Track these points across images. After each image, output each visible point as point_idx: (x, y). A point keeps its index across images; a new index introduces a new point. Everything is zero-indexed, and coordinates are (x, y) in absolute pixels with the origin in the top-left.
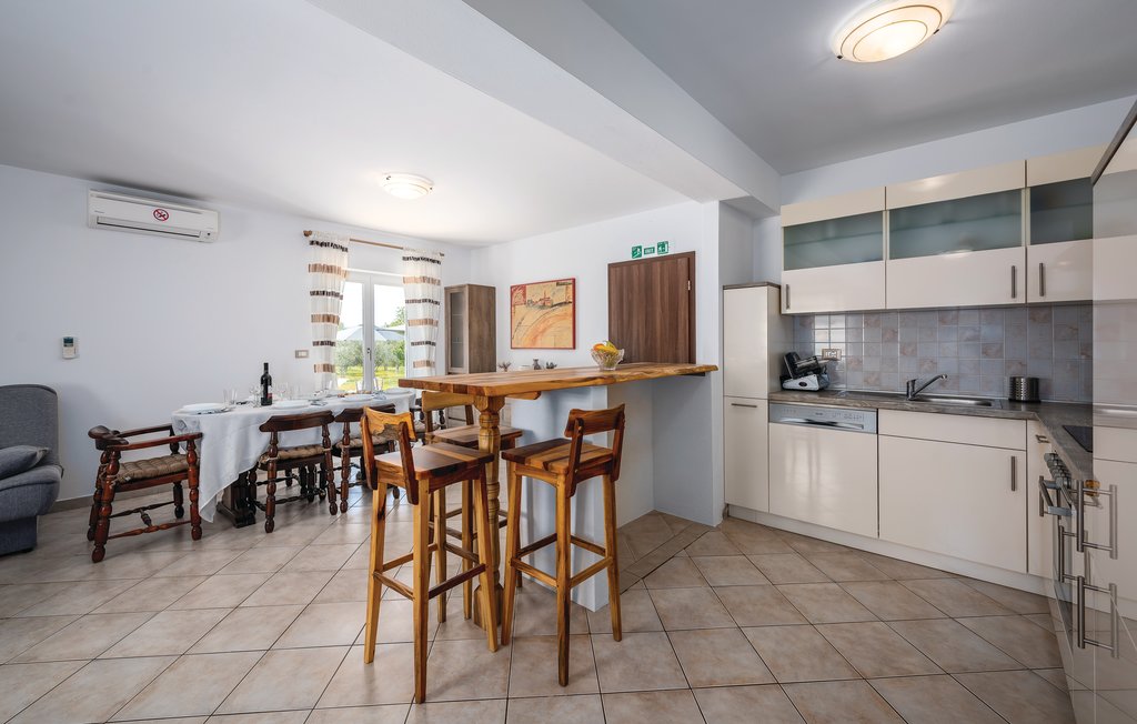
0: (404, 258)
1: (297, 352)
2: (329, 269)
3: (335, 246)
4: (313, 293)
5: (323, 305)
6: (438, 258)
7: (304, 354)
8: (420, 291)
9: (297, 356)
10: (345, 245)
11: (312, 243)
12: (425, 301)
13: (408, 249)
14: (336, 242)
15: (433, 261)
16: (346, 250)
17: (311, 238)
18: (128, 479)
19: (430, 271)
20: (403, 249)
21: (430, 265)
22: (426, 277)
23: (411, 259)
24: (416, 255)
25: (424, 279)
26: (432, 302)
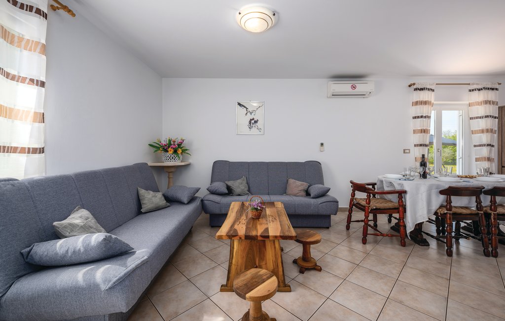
0: (470, 91)
1: (404, 150)
2: (425, 103)
3: (429, 89)
4: (415, 118)
5: (419, 124)
6: (497, 86)
7: (408, 151)
8: (481, 110)
9: (404, 152)
10: (432, 87)
11: (416, 89)
12: (487, 117)
13: (473, 84)
14: (428, 87)
15: (493, 89)
16: (434, 91)
17: (415, 87)
18: (375, 208)
19: (491, 96)
20: (469, 84)
21: (490, 92)
22: (488, 100)
23: (475, 90)
24: (479, 87)
25: (487, 102)
26: (493, 117)
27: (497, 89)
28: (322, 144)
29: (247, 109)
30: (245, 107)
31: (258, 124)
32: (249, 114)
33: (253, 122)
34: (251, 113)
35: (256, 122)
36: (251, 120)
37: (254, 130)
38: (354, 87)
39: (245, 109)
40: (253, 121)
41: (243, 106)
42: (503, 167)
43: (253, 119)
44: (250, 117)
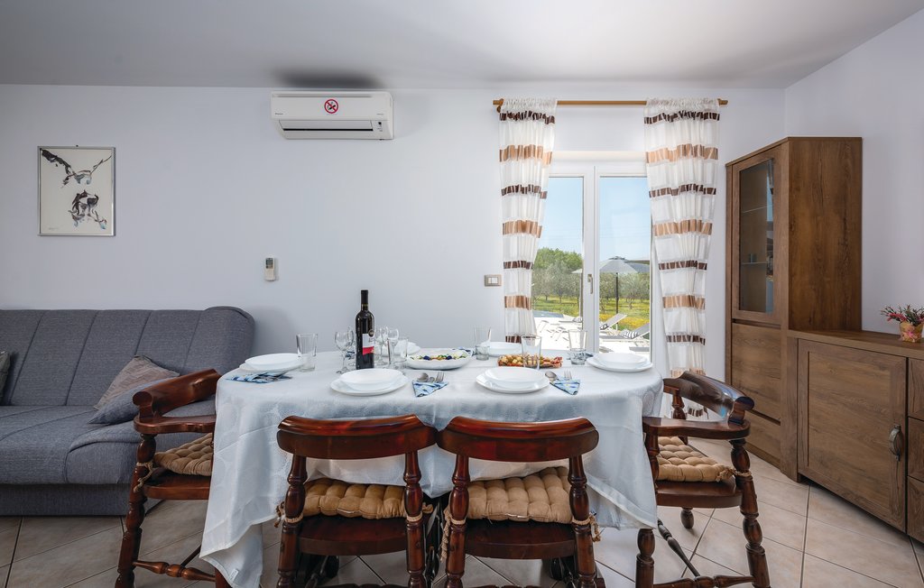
0: (648, 121)
1: (486, 278)
2: (527, 152)
3: (536, 116)
5: (517, 208)
6: (716, 108)
7: (494, 281)
8: (678, 172)
9: (487, 284)
10: (549, 112)
11: (504, 117)
12: (686, 188)
13: (655, 103)
14: (537, 109)
15: (704, 116)
16: (552, 119)
17: (503, 109)
19: (699, 133)
20: (644, 103)
21: (697, 122)
22: (690, 145)
23: (660, 119)
24: (670, 110)
25: (685, 150)
26: (701, 190)
27: (715, 116)
28: (269, 263)
29: (67, 166)
30: (62, 162)
31: (98, 208)
32: (72, 179)
33: (84, 203)
34: (78, 179)
35: (93, 202)
36: (79, 196)
37: (88, 225)
38: (332, 107)
39: (62, 167)
40: (84, 201)
41: (57, 158)
42: (734, 321)
43: (85, 194)
44: (75, 188)
